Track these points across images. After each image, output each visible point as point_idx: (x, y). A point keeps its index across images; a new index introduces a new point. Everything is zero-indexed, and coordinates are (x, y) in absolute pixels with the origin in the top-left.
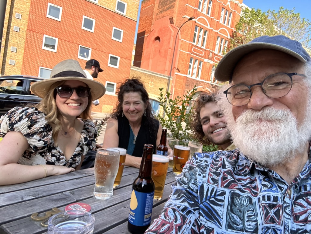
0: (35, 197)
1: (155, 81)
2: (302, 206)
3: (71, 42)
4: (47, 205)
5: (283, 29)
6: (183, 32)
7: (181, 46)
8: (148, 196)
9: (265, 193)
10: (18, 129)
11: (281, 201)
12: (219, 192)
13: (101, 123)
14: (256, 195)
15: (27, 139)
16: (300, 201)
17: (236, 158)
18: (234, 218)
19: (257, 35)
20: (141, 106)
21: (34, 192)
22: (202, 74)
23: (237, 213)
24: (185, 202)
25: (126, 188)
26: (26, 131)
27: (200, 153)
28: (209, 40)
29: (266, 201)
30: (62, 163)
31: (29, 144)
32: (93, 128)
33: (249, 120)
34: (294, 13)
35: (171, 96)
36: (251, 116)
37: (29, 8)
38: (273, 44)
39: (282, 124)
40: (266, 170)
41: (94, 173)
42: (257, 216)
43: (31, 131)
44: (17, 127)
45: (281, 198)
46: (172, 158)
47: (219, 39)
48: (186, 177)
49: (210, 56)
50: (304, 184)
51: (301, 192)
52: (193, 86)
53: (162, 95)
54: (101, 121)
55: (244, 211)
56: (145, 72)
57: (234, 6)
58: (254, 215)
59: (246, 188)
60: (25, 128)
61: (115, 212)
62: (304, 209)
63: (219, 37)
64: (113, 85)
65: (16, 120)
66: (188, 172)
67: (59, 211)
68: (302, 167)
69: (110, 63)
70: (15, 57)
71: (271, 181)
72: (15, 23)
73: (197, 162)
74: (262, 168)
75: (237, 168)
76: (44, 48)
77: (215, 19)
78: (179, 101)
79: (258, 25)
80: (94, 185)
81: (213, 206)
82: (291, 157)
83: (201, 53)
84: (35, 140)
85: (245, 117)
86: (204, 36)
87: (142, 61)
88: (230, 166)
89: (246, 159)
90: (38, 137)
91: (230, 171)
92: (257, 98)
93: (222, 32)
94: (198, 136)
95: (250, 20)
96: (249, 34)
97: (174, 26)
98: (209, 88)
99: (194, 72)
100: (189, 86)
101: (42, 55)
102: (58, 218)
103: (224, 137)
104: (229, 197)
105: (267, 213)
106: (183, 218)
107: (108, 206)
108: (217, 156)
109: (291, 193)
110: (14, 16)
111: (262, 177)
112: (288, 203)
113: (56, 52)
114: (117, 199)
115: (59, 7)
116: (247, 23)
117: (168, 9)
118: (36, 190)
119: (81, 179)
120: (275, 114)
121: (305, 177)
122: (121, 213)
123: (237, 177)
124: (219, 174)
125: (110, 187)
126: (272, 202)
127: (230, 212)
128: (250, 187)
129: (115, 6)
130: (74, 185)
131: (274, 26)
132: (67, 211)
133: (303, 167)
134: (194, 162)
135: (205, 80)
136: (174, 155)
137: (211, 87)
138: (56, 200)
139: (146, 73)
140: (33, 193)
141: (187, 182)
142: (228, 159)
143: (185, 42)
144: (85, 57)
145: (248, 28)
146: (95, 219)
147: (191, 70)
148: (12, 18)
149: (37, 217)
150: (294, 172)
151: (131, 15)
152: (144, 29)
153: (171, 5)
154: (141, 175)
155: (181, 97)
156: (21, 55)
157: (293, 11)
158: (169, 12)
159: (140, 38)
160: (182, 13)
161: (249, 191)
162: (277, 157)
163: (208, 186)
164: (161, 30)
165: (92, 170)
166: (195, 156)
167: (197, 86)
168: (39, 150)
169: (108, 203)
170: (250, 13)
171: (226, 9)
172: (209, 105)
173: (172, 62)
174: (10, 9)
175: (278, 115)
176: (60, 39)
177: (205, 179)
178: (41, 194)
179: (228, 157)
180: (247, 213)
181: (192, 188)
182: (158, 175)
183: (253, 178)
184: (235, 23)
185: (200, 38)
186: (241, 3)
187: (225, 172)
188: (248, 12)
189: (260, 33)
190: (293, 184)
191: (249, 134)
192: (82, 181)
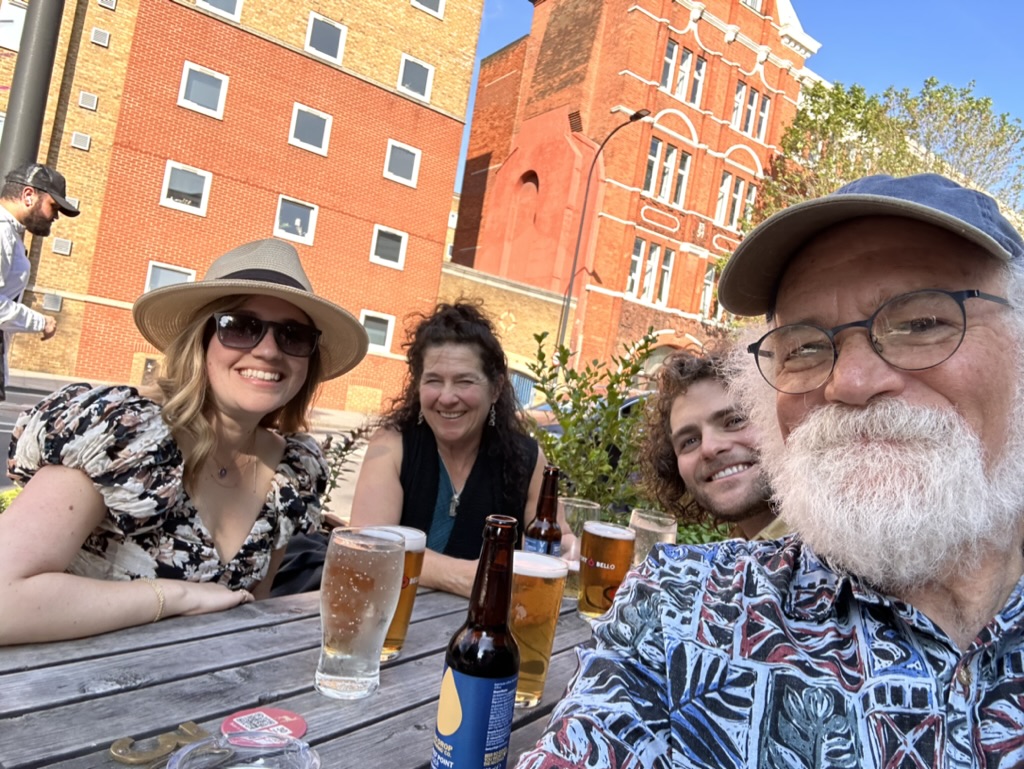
0: (123, 687)
1: (519, 310)
2: (1007, 722)
3: (253, 185)
4: (164, 712)
5: (937, 148)
6: (612, 156)
7: (604, 203)
8: (498, 691)
9: (885, 679)
10: (75, 459)
11: (939, 705)
12: (736, 671)
13: (343, 446)
14: (855, 686)
15: (103, 492)
16: (1001, 706)
17: (789, 563)
18: (783, 760)
19: (852, 168)
20: (478, 391)
21: (120, 668)
22: (672, 291)
23: (793, 743)
24: (623, 700)
25: (421, 663)
26: (100, 465)
27: (673, 545)
28: (696, 182)
29: (889, 706)
30: (207, 572)
31: (108, 509)
32: (314, 459)
33: (829, 439)
34: (971, 99)
35: (573, 361)
36: (836, 425)
37: (124, 77)
38: (905, 201)
39: (935, 453)
40: (887, 603)
41: (318, 609)
42: (861, 755)
43: (118, 464)
44: (72, 452)
45: (937, 694)
46: (575, 566)
47: (729, 181)
48: (627, 623)
49: (701, 233)
50: (1013, 652)
51: (1002, 678)
52: (644, 329)
53: (541, 357)
54: (343, 439)
55: (816, 736)
56: (489, 282)
57: (777, 77)
58: (851, 751)
59: (823, 661)
60: (97, 454)
61: (386, 742)
62: (1013, 732)
63: (726, 173)
64: (385, 322)
65: (68, 430)
66: (634, 604)
67: (201, 734)
68: (1004, 595)
69: (376, 254)
70: (73, 230)
71: (904, 640)
72: (77, 122)
73: (663, 574)
74: (875, 597)
75: (794, 597)
76: (167, 202)
77: (717, 116)
78: (598, 378)
79: (854, 136)
80: (319, 652)
81: (714, 717)
82: (967, 562)
83: (671, 223)
84: (128, 496)
85: (815, 429)
86: (680, 171)
87: (478, 247)
88: (772, 587)
89: (821, 567)
90: (138, 484)
91: (771, 603)
92: (856, 369)
93: (737, 157)
94: (663, 491)
95: (828, 122)
96: (827, 166)
97: (584, 138)
98: (695, 336)
99: (646, 285)
100: (630, 327)
101: (158, 225)
102: (199, 756)
103: (749, 495)
104: (767, 691)
105: (892, 745)
106: (615, 751)
107: (364, 720)
108: (728, 556)
109: (968, 679)
110: (75, 100)
111: (873, 627)
112: (961, 710)
113: (204, 214)
114: (391, 697)
115: (217, 75)
116: (819, 129)
117: (564, 84)
118: (126, 662)
119: (274, 627)
120: (910, 420)
121: (1015, 627)
122: (403, 747)
123: (793, 625)
124: (734, 612)
125: (369, 658)
126: (909, 707)
127: (771, 739)
128: (835, 659)
129: (397, 75)
130: (253, 648)
131: (907, 139)
132: (229, 735)
133: (1009, 596)
134: (653, 573)
135: (683, 311)
136: (582, 553)
137: (701, 332)
138: (193, 697)
139: (490, 287)
140: (116, 673)
141: (628, 637)
142: (765, 568)
143: (619, 187)
144: (297, 233)
145: (823, 144)
146: (321, 764)
147: (636, 276)
148: (69, 107)
149: (130, 751)
150: (979, 611)
151: (448, 102)
152: (486, 146)
153: (575, 73)
154: (473, 619)
155: (604, 364)
156: (92, 222)
157: (969, 91)
158: (566, 94)
159: (473, 174)
160: (608, 99)
161: (832, 673)
162: (921, 559)
163: (700, 651)
164: (541, 150)
165: (312, 600)
166: (654, 554)
167: (657, 330)
168: (139, 526)
169: (363, 710)
170: (827, 98)
171: (749, 85)
172: (700, 389)
173: (577, 250)
174: (61, 78)
175: (922, 424)
176: (219, 175)
177: (690, 629)
178: (144, 677)
179: (764, 560)
180: (827, 742)
181: (646, 657)
182: (530, 619)
183: (845, 631)
184: (781, 131)
185: (665, 178)
186: (799, 68)
187: (755, 607)
188: (821, 94)
189: (860, 163)
190: (977, 648)
191: (829, 481)
192: (278, 634)
